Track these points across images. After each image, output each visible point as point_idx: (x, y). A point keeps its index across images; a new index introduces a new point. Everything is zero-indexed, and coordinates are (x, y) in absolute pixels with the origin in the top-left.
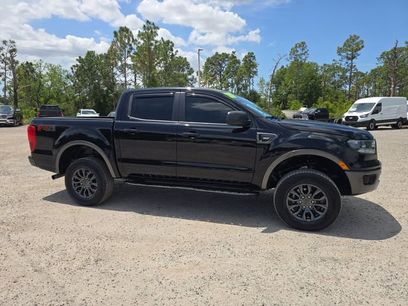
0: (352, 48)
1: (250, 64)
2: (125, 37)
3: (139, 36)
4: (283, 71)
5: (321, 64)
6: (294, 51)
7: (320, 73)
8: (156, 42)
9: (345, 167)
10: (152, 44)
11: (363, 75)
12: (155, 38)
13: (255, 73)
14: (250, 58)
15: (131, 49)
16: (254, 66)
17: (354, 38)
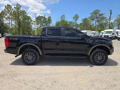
0: (76, 17)
1: (50, 20)
2: (9, 8)
3: (14, 8)
4: (59, 23)
5: (68, 21)
6: (62, 17)
7: (68, 23)
8: (21, 10)
9: (109, 48)
10: (19, 11)
11: (78, 24)
12: (20, 9)
13: (51, 22)
14: (49, 18)
15: (11, 12)
16: (51, 20)
17: (77, 15)
